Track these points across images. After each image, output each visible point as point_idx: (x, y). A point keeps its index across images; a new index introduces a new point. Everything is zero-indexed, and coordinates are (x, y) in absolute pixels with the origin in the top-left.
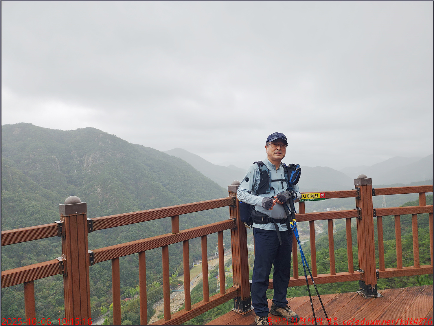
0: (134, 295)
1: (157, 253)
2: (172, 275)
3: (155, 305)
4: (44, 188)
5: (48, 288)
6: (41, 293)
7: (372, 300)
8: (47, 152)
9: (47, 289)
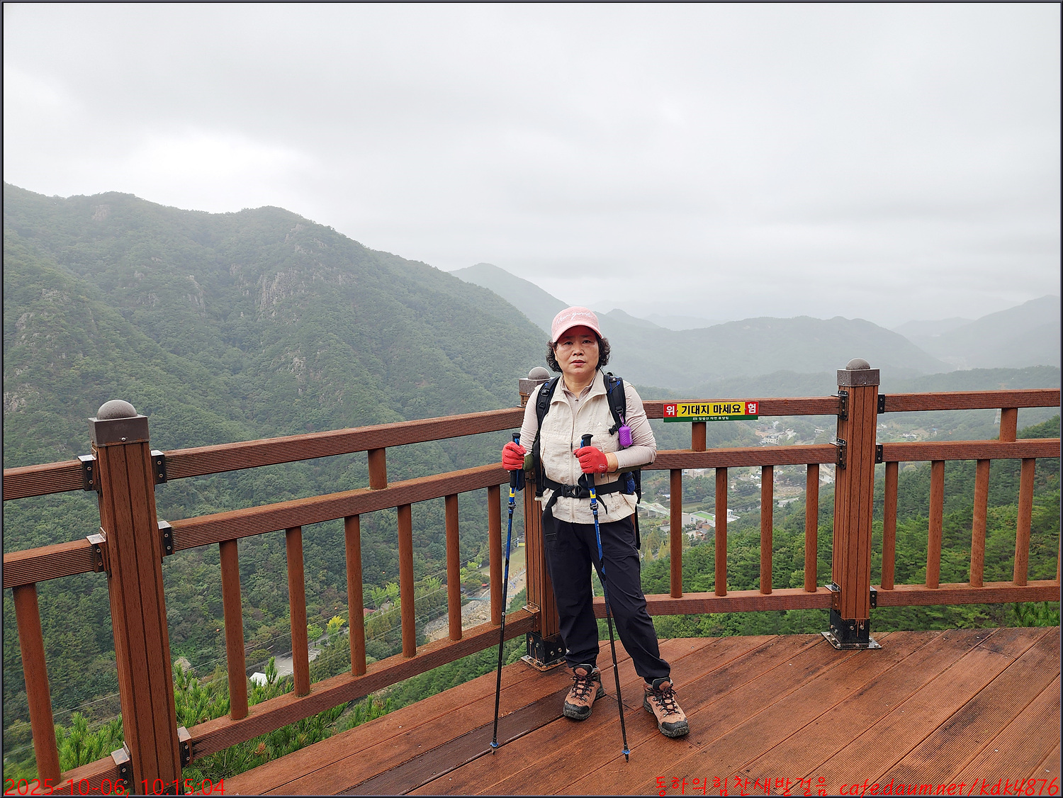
0: (382, 603)
1: (433, 513)
2: (467, 563)
3: (427, 628)
4: (171, 352)
5: (191, 577)
6: (174, 589)
7: (851, 654)
8: (173, 266)
9: (189, 581)
